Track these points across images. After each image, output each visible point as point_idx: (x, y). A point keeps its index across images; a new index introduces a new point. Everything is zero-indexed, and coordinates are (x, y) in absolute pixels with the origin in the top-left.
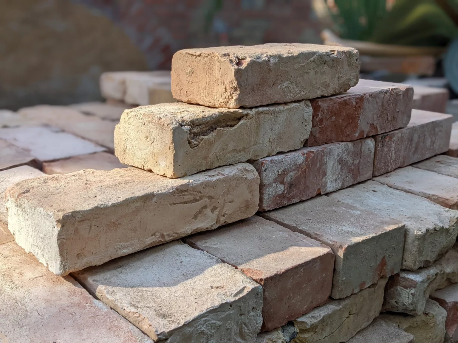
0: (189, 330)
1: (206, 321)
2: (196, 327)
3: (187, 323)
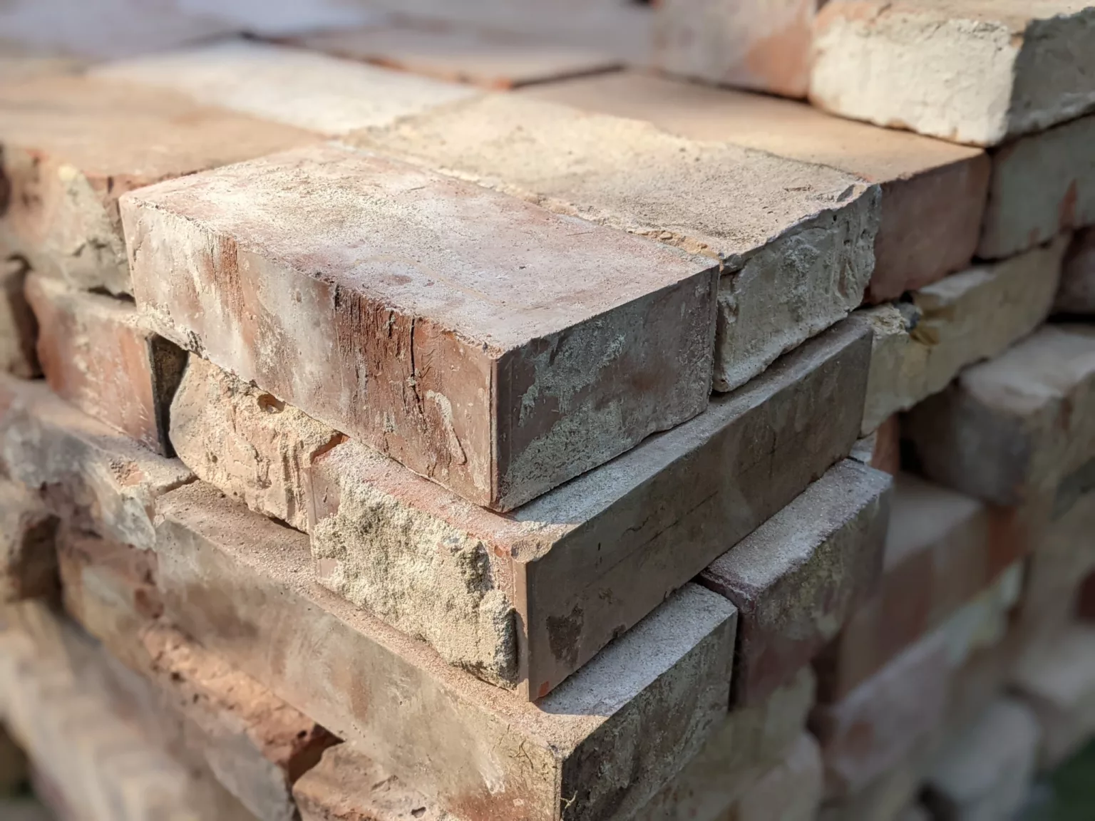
0: (772, 256)
1: (799, 242)
2: (783, 253)
3: (771, 241)
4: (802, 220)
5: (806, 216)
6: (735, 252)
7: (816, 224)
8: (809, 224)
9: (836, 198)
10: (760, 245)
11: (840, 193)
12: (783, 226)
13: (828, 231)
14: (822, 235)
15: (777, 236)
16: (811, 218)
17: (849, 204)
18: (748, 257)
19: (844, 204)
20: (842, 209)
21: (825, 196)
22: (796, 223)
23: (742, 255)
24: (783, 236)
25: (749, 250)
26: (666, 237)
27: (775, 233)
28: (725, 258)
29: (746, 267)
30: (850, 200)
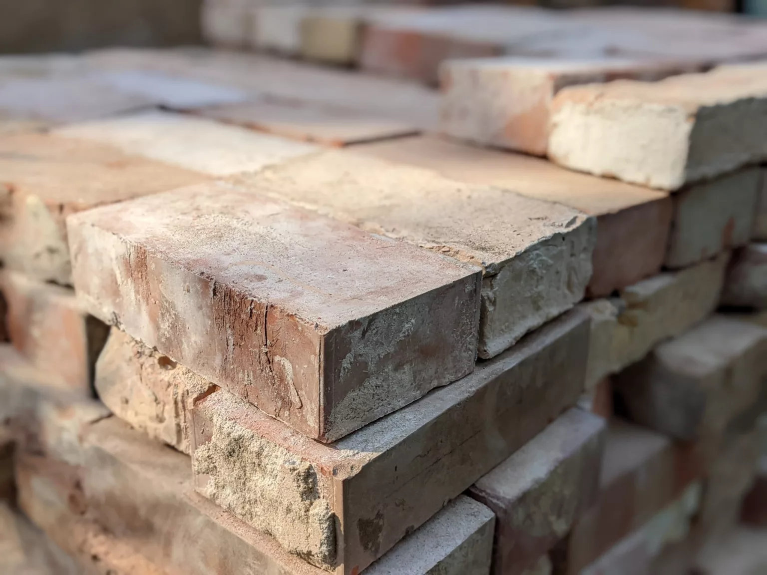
0: (519, 264)
1: (538, 255)
2: (527, 263)
3: (519, 254)
4: (541, 240)
5: (543, 237)
6: (493, 261)
7: (550, 243)
8: (545, 243)
9: (564, 225)
10: (511, 257)
11: (567, 222)
12: (527, 244)
13: (559, 248)
14: (554, 251)
15: (523, 251)
16: (546, 239)
17: (574, 230)
18: (503, 265)
19: (570, 229)
20: (568, 233)
21: (557, 224)
22: (536, 242)
23: (498, 264)
24: (526, 252)
25: (503, 260)
26: (446, 250)
27: (521, 249)
28: (486, 265)
29: (501, 272)
30: (574, 226)
